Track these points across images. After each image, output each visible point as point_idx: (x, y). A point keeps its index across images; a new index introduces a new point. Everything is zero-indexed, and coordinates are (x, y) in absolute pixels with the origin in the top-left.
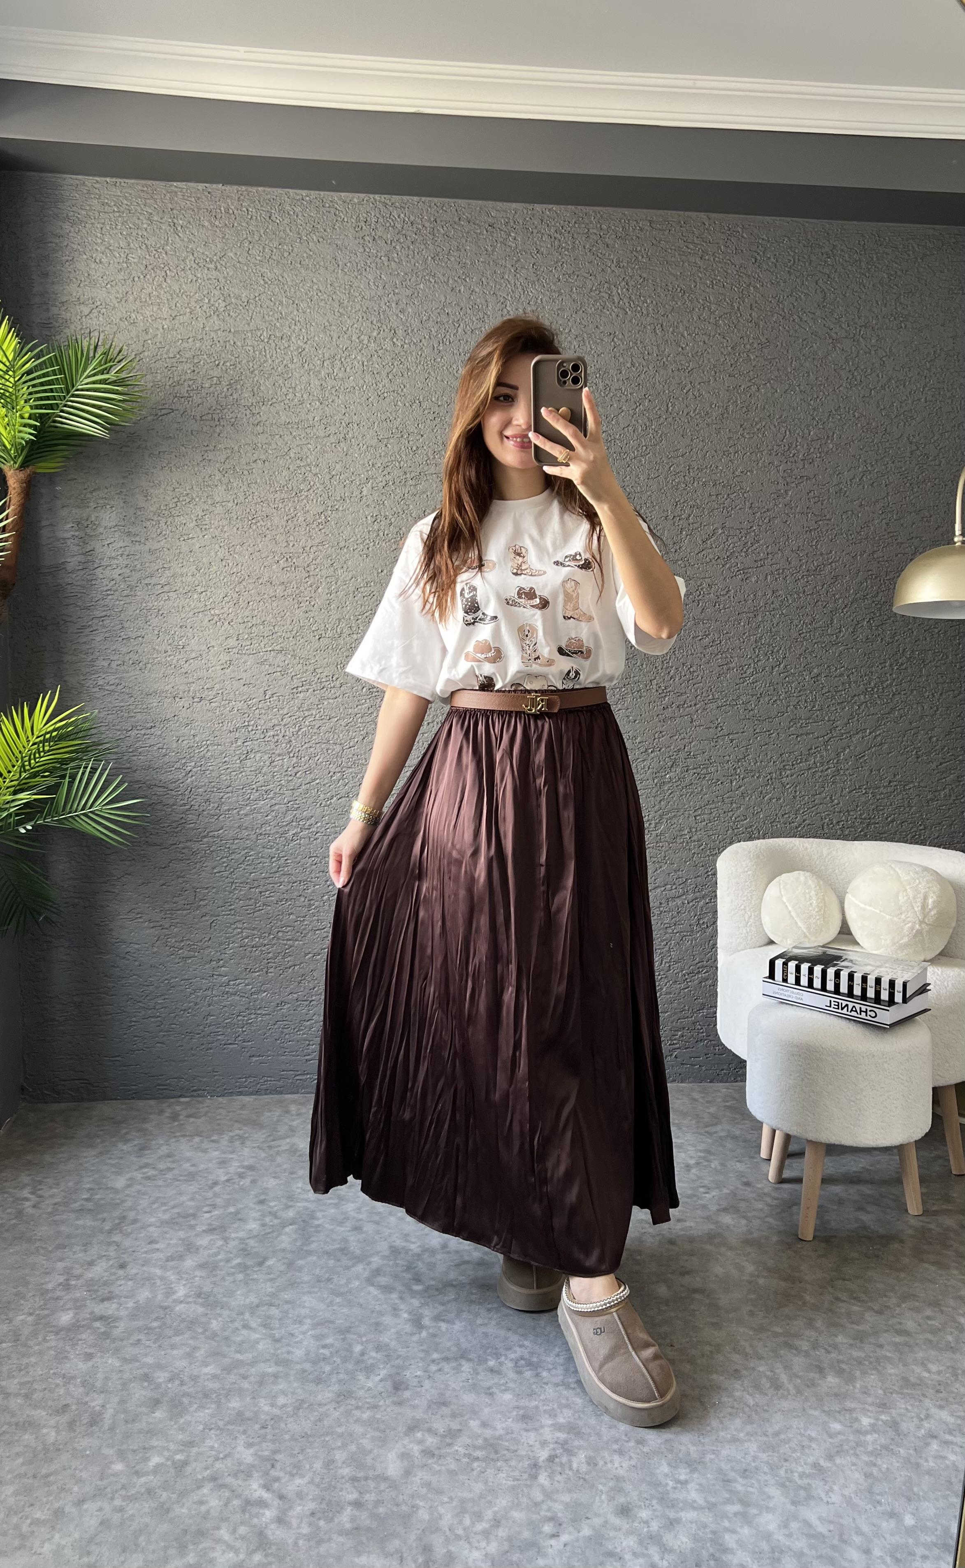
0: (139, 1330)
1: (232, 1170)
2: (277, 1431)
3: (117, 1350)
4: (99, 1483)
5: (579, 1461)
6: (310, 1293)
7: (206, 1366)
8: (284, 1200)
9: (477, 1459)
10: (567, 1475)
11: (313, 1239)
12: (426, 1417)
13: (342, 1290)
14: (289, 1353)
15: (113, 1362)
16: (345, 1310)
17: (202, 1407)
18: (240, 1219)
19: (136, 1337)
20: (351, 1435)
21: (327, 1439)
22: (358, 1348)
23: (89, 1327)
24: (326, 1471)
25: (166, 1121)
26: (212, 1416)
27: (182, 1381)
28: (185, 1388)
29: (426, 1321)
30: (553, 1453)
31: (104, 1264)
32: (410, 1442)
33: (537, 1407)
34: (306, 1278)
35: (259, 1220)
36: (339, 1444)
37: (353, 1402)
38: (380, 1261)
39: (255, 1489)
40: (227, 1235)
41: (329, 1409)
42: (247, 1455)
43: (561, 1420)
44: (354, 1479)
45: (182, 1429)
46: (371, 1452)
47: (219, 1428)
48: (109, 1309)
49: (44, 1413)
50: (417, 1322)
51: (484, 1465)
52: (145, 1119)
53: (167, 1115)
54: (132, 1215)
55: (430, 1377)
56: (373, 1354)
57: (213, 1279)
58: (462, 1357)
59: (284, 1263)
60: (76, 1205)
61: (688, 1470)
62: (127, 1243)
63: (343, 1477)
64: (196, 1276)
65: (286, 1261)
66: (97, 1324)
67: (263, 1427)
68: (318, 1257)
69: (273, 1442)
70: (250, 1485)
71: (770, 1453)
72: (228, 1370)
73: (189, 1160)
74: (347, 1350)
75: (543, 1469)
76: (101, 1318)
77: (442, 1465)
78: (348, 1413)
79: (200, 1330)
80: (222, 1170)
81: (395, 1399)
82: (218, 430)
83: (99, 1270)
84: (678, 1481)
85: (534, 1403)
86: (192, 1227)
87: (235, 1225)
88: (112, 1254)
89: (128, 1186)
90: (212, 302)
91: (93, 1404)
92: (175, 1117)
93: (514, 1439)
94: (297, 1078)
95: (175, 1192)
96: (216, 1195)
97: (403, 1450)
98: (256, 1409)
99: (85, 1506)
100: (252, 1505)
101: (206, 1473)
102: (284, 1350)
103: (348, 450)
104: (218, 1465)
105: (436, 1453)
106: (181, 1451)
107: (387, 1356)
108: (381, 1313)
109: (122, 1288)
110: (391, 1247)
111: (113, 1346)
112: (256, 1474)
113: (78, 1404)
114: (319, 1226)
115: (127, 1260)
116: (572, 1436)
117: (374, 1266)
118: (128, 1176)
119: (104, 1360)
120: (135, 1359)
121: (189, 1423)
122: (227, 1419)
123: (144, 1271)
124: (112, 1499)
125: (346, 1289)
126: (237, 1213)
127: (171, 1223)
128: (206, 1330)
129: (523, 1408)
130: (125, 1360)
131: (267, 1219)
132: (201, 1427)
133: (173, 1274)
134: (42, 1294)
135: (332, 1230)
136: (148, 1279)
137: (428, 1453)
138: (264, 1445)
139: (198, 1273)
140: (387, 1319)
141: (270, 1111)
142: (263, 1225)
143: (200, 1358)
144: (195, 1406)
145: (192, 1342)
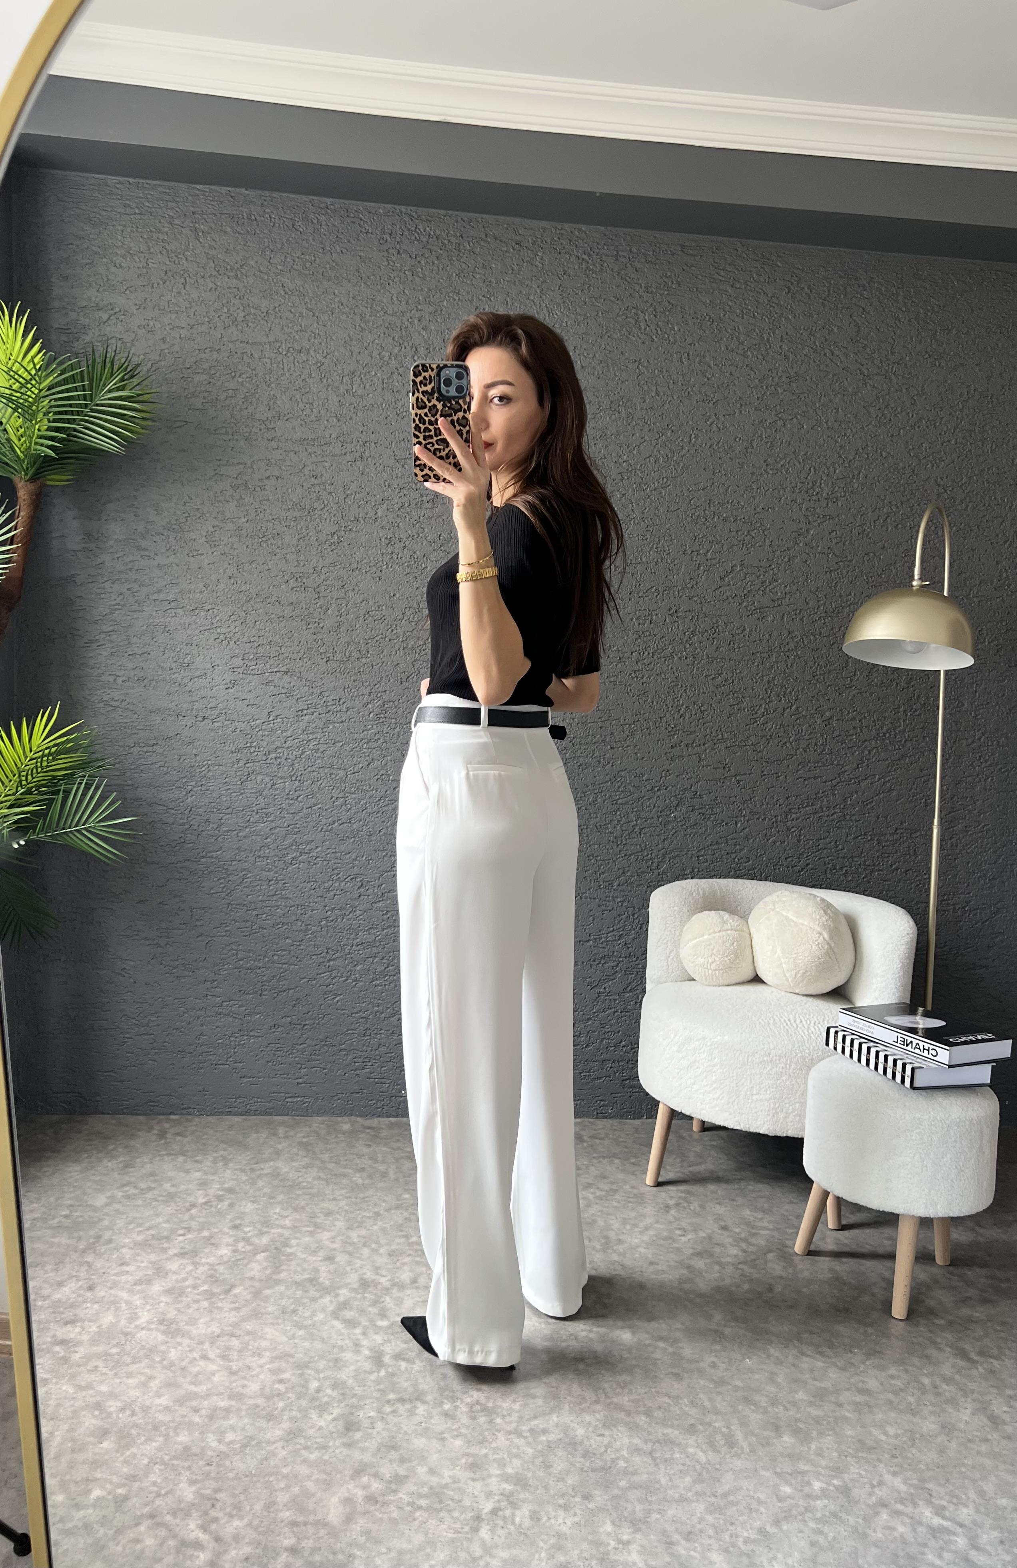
0: (98, 1356)
1: (211, 1192)
2: (222, 1469)
3: (73, 1377)
5: (522, 1515)
6: (272, 1324)
7: (159, 1396)
8: (259, 1226)
9: (420, 1508)
10: (509, 1529)
11: (283, 1267)
12: (374, 1460)
13: (306, 1323)
14: (244, 1386)
15: (68, 1388)
16: (307, 1344)
17: (150, 1440)
18: (213, 1244)
19: (93, 1363)
20: (296, 1477)
21: (271, 1479)
22: (314, 1385)
24: (265, 1514)
25: (154, 1138)
26: (159, 1449)
27: (133, 1412)
28: (135, 1418)
29: (387, 1359)
30: (497, 1505)
31: (73, 1285)
32: (356, 1487)
33: (486, 1456)
34: (271, 1309)
35: (232, 1245)
36: (283, 1486)
37: (302, 1441)
38: (348, 1294)
39: (192, 1529)
40: (197, 1259)
41: (276, 1448)
42: (188, 1493)
43: (509, 1470)
44: (293, 1524)
45: (126, 1462)
46: (313, 1495)
47: (163, 1463)
48: (71, 1332)
50: (377, 1359)
51: (426, 1515)
52: (132, 1135)
53: (155, 1132)
54: (107, 1235)
55: (383, 1418)
56: (329, 1391)
57: (177, 1306)
58: (417, 1399)
59: (251, 1293)
61: (631, 1530)
62: (99, 1264)
63: (282, 1521)
64: (161, 1302)
65: (253, 1290)
66: (57, 1348)
67: (208, 1464)
68: (287, 1287)
69: (216, 1479)
70: (188, 1525)
71: (718, 1516)
72: (181, 1401)
73: (171, 1179)
74: (303, 1386)
75: (486, 1522)
76: (63, 1342)
77: (384, 1513)
78: (296, 1453)
79: (157, 1359)
80: (201, 1192)
81: (345, 1440)
82: (231, 444)
83: (67, 1292)
84: (620, 1542)
85: (484, 1451)
86: (165, 1250)
87: (206, 1250)
88: (83, 1275)
89: (107, 1205)
90: (231, 312)
92: (162, 1135)
93: (459, 1489)
94: (288, 1100)
95: (152, 1212)
96: (192, 1218)
97: (347, 1495)
98: (203, 1445)
100: (187, 1546)
101: (146, 1510)
102: (240, 1383)
103: (364, 469)
104: (158, 1502)
105: (380, 1499)
106: (124, 1485)
107: (343, 1394)
108: (342, 1349)
109: (87, 1311)
110: (361, 1279)
111: (69, 1371)
112: (195, 1514)
114: (291, 1254)
115: (96, 1281)
116: (519, 1488)
117: (341, 1299)
118: (109, 1194)
119: (59, 1386)
120: (89, 1387)
121: (134, 1456)
122: (173, 1453)
123: (111, 1295)
125: (310, 1322)
126: (211, 1237)
127: (144, 1245)
128: (164, 1359)
129: (473, 1455)
130: (80, 1388)
131: (241, 1245)
132: (146, 1461)
133: (140, 1298)
135: (304, 1260)
136: (113, 1303)
137: (371, 1499)
138: (207, 1483)
139: (163, 1299)
140: (348, 1356)
141: (258, 1132)
142: (235, 1251)
143: (155, 1389)
144: (143, 1438)
145: (148, 1371)
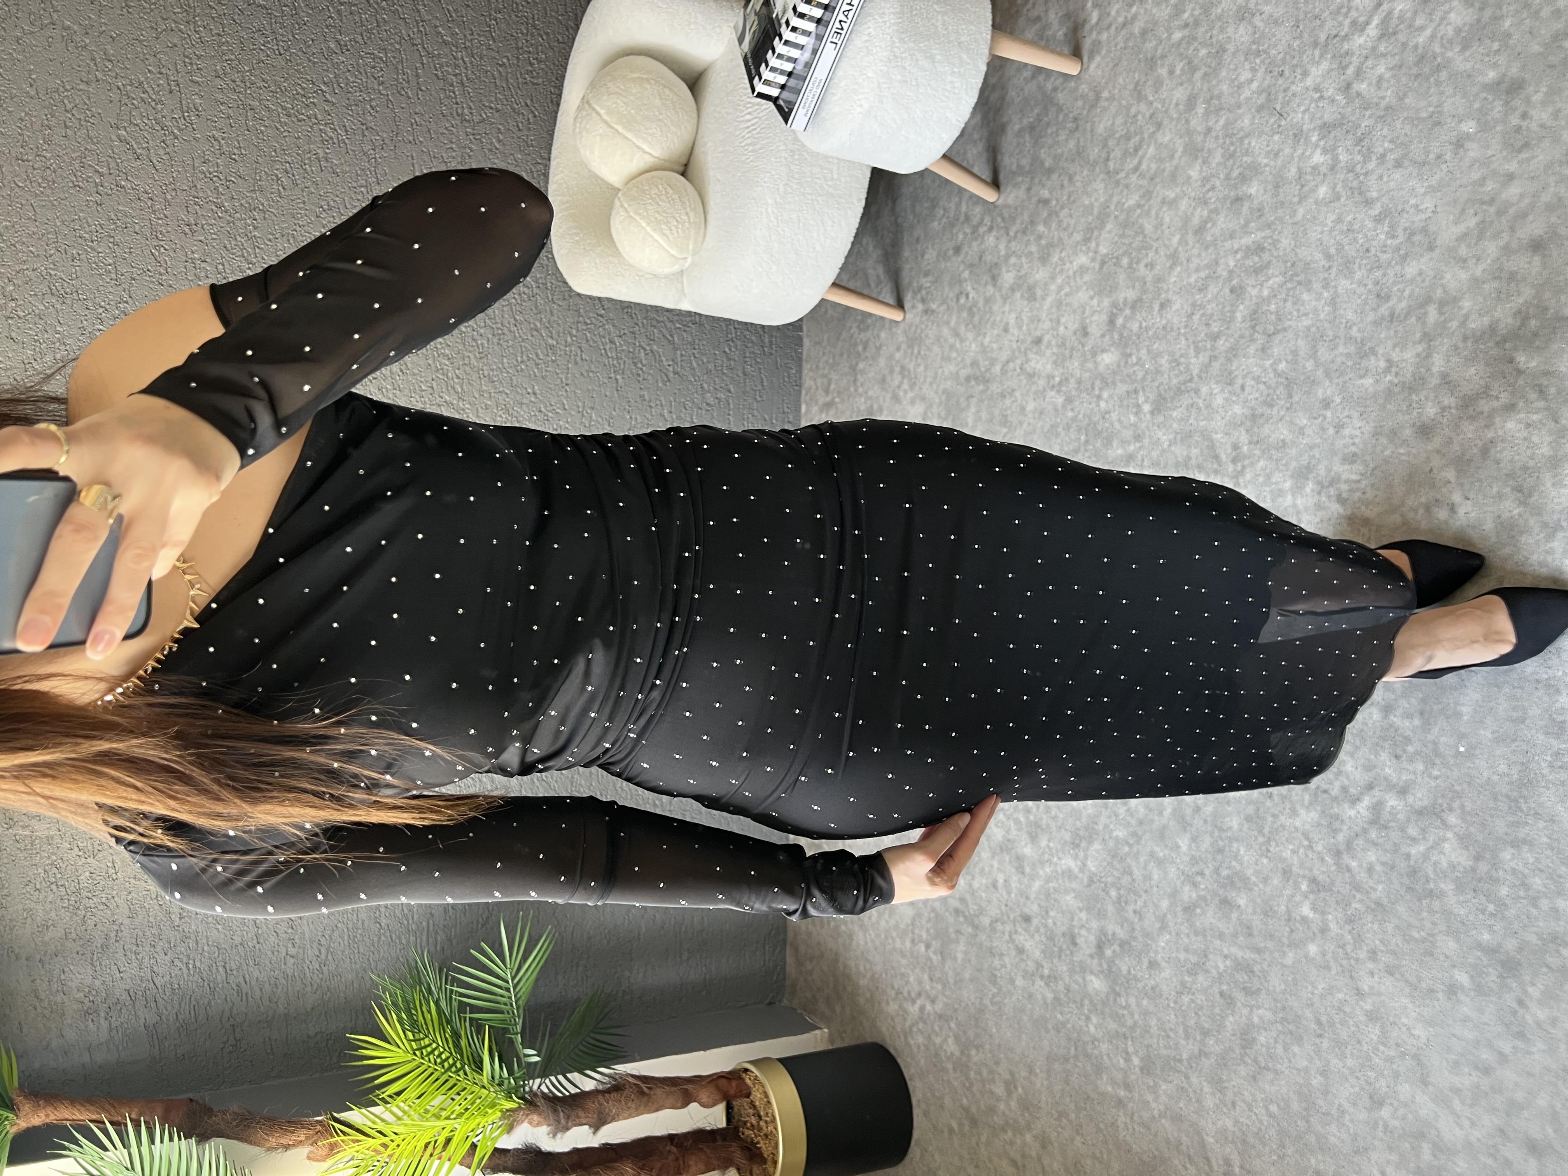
0: (1120, 910)
3: (1147, 935)
4: (1334, 972)
7: (1178, 847)
15: (1163, 941)
17: (1236, 857)
19: (1130, 915)
23: (1111, 962)
26: (1249, 847)
27: (1198, 873)
28: (1207, 872)
31: (1022, 938)
39: (1355, 812)
42: (1308, 817)
45: (1265, 880)
47: (1267, 843)
48: (1087, 939)
49: (1231, 1019)
60: (936, 959)
62: (993, 911)
64: (1048, 845)
66: (1108, 953)
70: (1350, 817)
76: (1100, 947)
79: (1127, 849)
83: (1033, 946)
88: (1008, 928)
91: (1222, 967)
99: (1366, 988)
100: (1378, 818)
101: (1329, 860)
104: (1319, 848)
106: (1296, 883)
109: (1059, 923)
111: (1140, 939)
113: (1220, 984)
115: (1018, 914)
119: (1160, 949)
120: (1162, 919)
121: (1257, 873)
122: (1255, 833)
123: (1036, 898)
124: (1357, 960)
128: (1127, 843)
130: (1164, 928)
132: (1265, 861)
133: (1043, 868)
134: (1060, 1005)
136: (1048, 895)
138: (1295, 798)
139: (1044, 843)
143: (1167, 852)
144: (1234, 863)
145: (1142, 859)
